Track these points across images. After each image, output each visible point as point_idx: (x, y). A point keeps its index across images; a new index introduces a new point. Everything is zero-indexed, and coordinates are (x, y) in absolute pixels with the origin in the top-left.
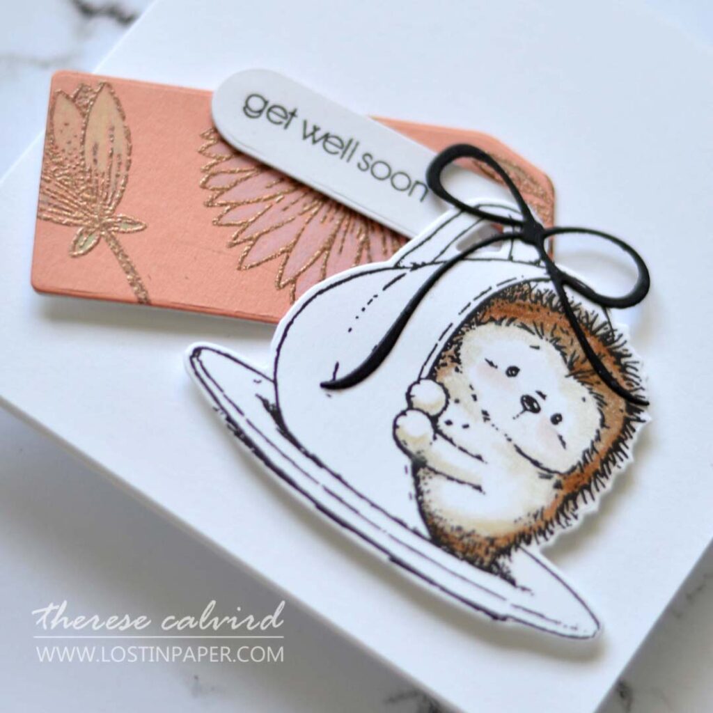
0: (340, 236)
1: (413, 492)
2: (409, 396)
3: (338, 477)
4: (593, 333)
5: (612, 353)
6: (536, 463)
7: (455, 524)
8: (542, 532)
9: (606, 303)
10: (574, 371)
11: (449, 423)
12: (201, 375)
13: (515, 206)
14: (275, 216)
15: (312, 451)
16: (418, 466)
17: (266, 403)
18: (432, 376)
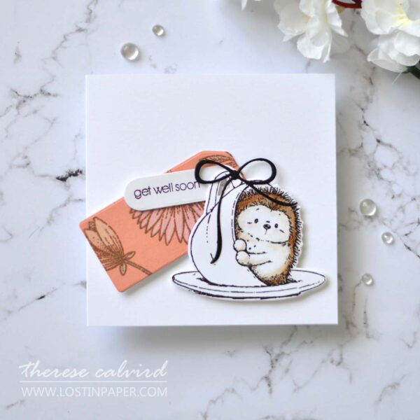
0: (185, 214)
1: (253, 275)
2: (235, 249)
3: (233, 286)
4: (270, 194)
5: (279, 195)
6: (279, 243)
7: (270, 276)
8: (294, 262)
9: (268, 182)
10: (272, 208)
11: (250, 249)
12: (179, 284)
13: (225, 170)
14: (165, 222)
15: (221, 284)
16: (250, 267)
17: (200, 279)
18: (237, 238)
